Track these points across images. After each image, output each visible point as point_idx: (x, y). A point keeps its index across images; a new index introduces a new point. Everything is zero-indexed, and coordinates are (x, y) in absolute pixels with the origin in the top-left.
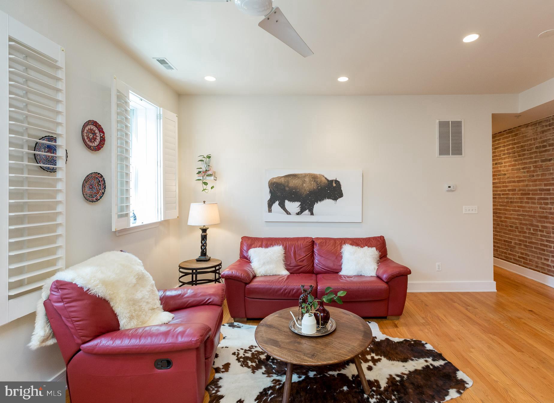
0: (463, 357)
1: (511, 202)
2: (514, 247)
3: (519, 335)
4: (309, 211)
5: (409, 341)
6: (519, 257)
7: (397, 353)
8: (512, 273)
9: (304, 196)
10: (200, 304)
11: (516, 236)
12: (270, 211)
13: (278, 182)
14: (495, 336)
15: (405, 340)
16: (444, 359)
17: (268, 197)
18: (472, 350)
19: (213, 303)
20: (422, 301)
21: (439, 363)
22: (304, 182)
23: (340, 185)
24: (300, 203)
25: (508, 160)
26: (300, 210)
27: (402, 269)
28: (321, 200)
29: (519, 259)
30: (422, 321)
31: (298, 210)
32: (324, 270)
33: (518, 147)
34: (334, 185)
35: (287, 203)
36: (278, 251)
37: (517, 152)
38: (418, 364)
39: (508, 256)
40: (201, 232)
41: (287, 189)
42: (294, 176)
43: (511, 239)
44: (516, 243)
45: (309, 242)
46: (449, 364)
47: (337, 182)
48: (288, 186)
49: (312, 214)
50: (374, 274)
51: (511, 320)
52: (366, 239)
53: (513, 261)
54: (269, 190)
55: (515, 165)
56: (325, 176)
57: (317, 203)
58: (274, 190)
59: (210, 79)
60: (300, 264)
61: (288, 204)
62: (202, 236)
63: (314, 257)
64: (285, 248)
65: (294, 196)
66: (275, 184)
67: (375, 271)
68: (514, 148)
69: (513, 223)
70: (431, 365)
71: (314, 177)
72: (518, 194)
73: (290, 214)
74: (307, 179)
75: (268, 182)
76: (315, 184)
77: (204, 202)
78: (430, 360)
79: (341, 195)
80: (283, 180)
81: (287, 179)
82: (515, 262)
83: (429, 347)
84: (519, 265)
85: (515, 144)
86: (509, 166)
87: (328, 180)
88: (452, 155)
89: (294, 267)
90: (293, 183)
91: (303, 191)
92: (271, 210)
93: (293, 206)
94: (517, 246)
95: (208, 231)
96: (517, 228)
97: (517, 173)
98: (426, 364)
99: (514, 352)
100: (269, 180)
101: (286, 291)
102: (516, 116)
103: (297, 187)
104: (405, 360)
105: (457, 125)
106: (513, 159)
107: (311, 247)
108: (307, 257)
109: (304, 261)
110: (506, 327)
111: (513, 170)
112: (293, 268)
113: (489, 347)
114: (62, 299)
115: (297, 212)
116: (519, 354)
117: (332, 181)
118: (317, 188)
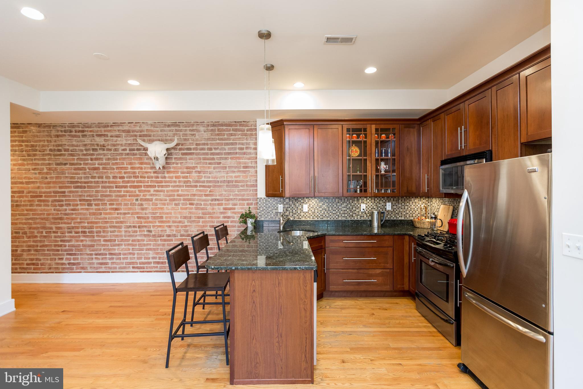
1: (18, 205)
3: (70, 337)
6: (28, 264)
8: (23, 284)
11: (24, 242)
14: (49, 353)
33: (27, 145)
37: (27, 151)
44: (23, 250)
51: (53, 329)
55: (22, 164)
68: (22, 145)
72: (26, 196)
82: (23, 271)
84: (28, 273)
85: (24, 142)
94: (25, 253)
96: (25, 233)
97: (25, 173)
102: (34, 114)
106: (20, 157)
110: (53, 337)
111: (19, 169)
116: (81, 353)
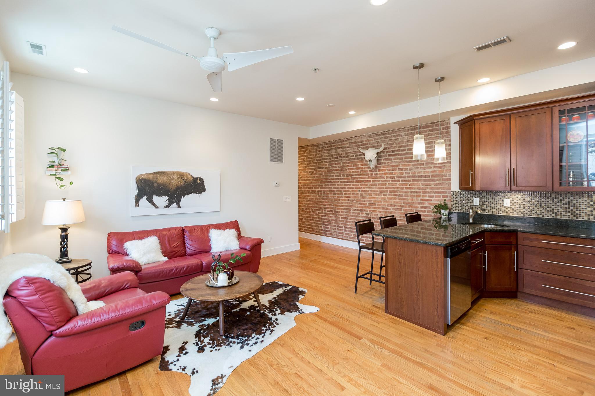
0: (298, 282)
1: (303, 193)
2: (304, 222)
3: (318, 266)
4: (176, 204)
5: (268, 283)
6: (307, 228)
7: (265, 290)
8: (304, 238)
9: (172, 191)
10: (119, 289)
11: (306, 214)
12: (137, 205)
13: (146, 178)
15: (266, 284)
16: (291, 286)
17: (136, 192)
18: (301, 278)
19: (131, 286)
20: (264, 263)
21: (289, 288)
22: (172, 179)
23: (204, 182)
24: (168, 197)
25: (301, 166)
26: (167, 204)
27: (258, 240)
28: (187, 194)
29: (307, 229)
30: (270, 272)
31: (166, 203)
32: (196, 252)
33: (307, 158)
34: (199, 181)
35: (155, 197)
36: (153, 242)
37: (307, 162)
38: (280, 291)
39: (301, 228)
40: (60, 232)
41: (155, 185)
42: (163, 173)
43: (303, 217)
44: (305, 219)
45: (180, 230)
46: (294, 287)
47: (201, 179)
48: (156, 182)
49: (179, 206)
50: (238, 247)
52: (225, 223)
53: (304, 231)
54: (136, 186)
55: (305, 170)
56: (191, 174)
57: (184, 196)
58: (141, 186)
59: (81, 71)
60: (175, 250)
61: (156, 199)
62: (61, 236)
63: (185, 243)
64: (159, 238)
65: (162, 191)
66: (143, 180)
67: (238, 245)
68: (304, 158)
69: (304, 206)
70: (286, 290)
71: (181, 175)
72: (307, 188)
73: (158, 207)
74: (175, 177)
75: (135, 179)
76: (182, 181)
77: (64, 199)
78: (284, 288)
79: (204, 190)
80: (151, 177)
81: (155, 175)
82: (305, 231)
83: (280, 283)
84: (307, 233)
85: (305, 156)
86: (302, 170)
87: (193, 178)
88: (278, 162)
89: (170, 253)
90: (162, 179)
91: (171, 187)
92: (139, 205)
93: (161, 201)
94: (306, 221)
95: (69, 231)
96: (306, 209)
97: (306, 175)
98: (283, 290)
99: (318, 274)
100: (136, 176)
101: (178, 270)
102: (308, 140)
103: (166, 183)
104: (272, 292)
105: (280, 142)
106: (304, 166)
107: (182, 235)
108: (180, 243)
109: (178, 247)
110: (311, 264)
111: (304, 172)
112: (169, 255)
113: (308, 275)
114: (36, 292)
115: (165, 205)
117: (197, 178)
118: (184, 184)
